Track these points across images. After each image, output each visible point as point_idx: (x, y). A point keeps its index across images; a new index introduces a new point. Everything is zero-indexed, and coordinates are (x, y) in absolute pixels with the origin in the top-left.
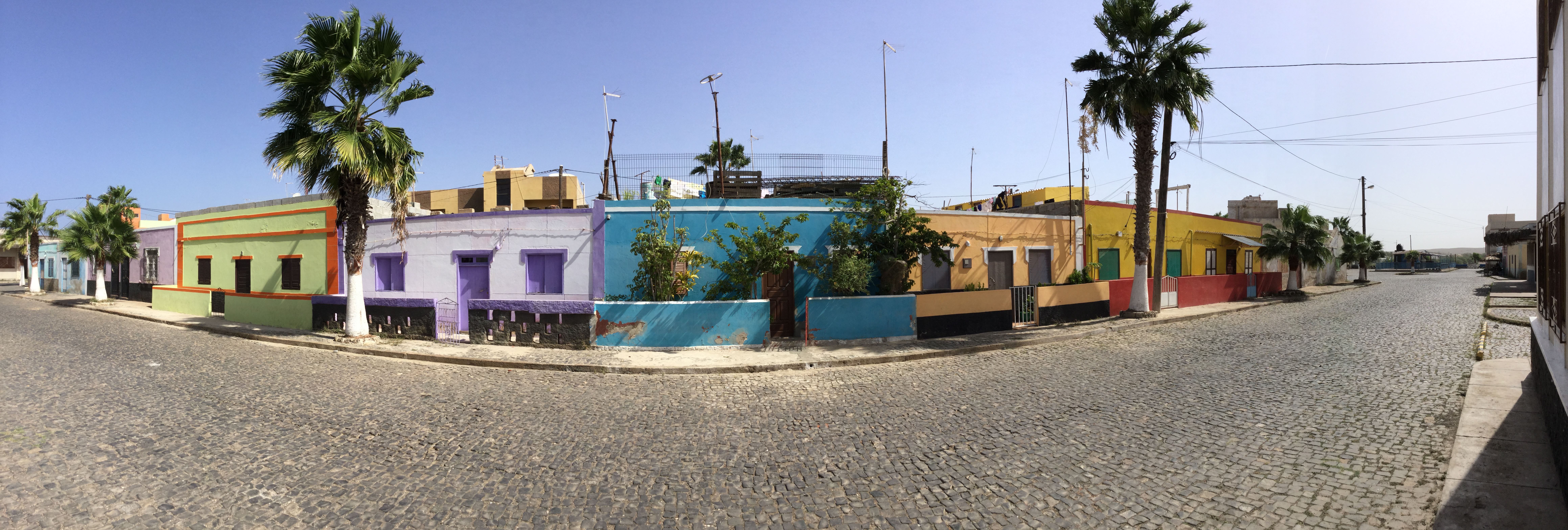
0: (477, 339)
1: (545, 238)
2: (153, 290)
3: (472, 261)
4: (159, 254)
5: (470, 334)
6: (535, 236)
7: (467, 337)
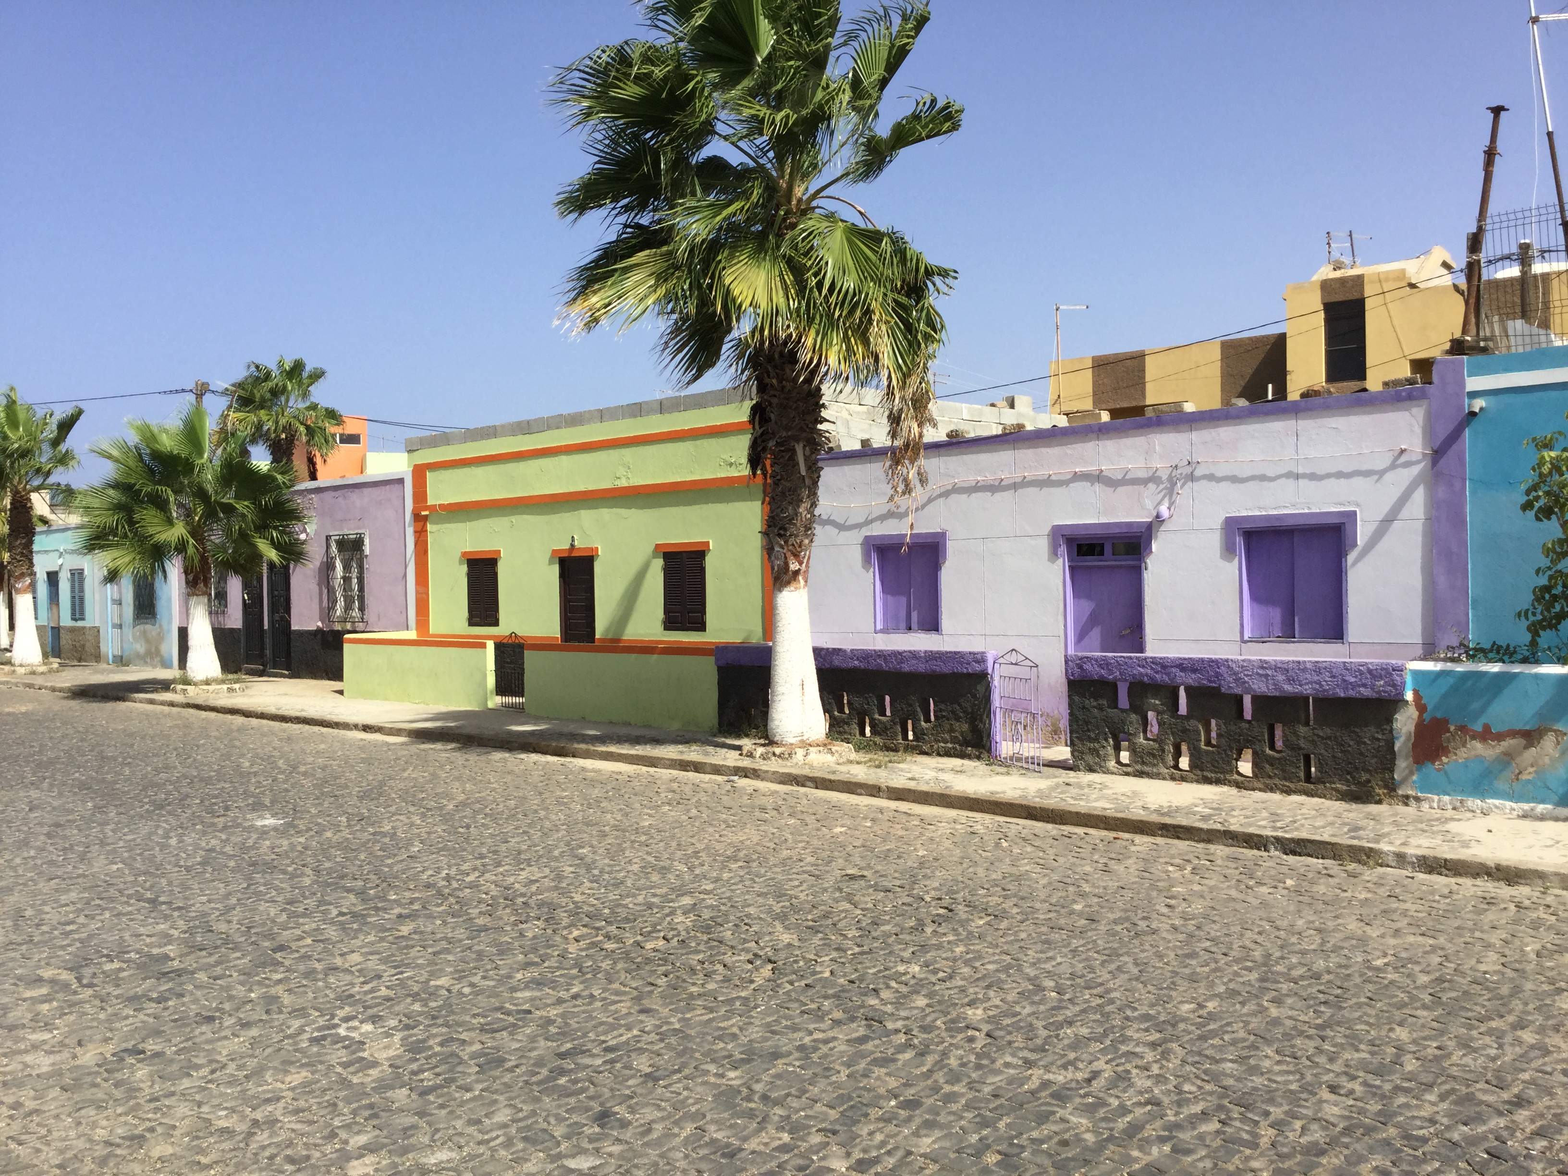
0: (1089, 758)
1: (1291, 482)
2: (346, 647)
3: (1102, 553)
4: (367, 550)
5: (1072, 744)
6: (1263, 478)
7: (1063, 752)
